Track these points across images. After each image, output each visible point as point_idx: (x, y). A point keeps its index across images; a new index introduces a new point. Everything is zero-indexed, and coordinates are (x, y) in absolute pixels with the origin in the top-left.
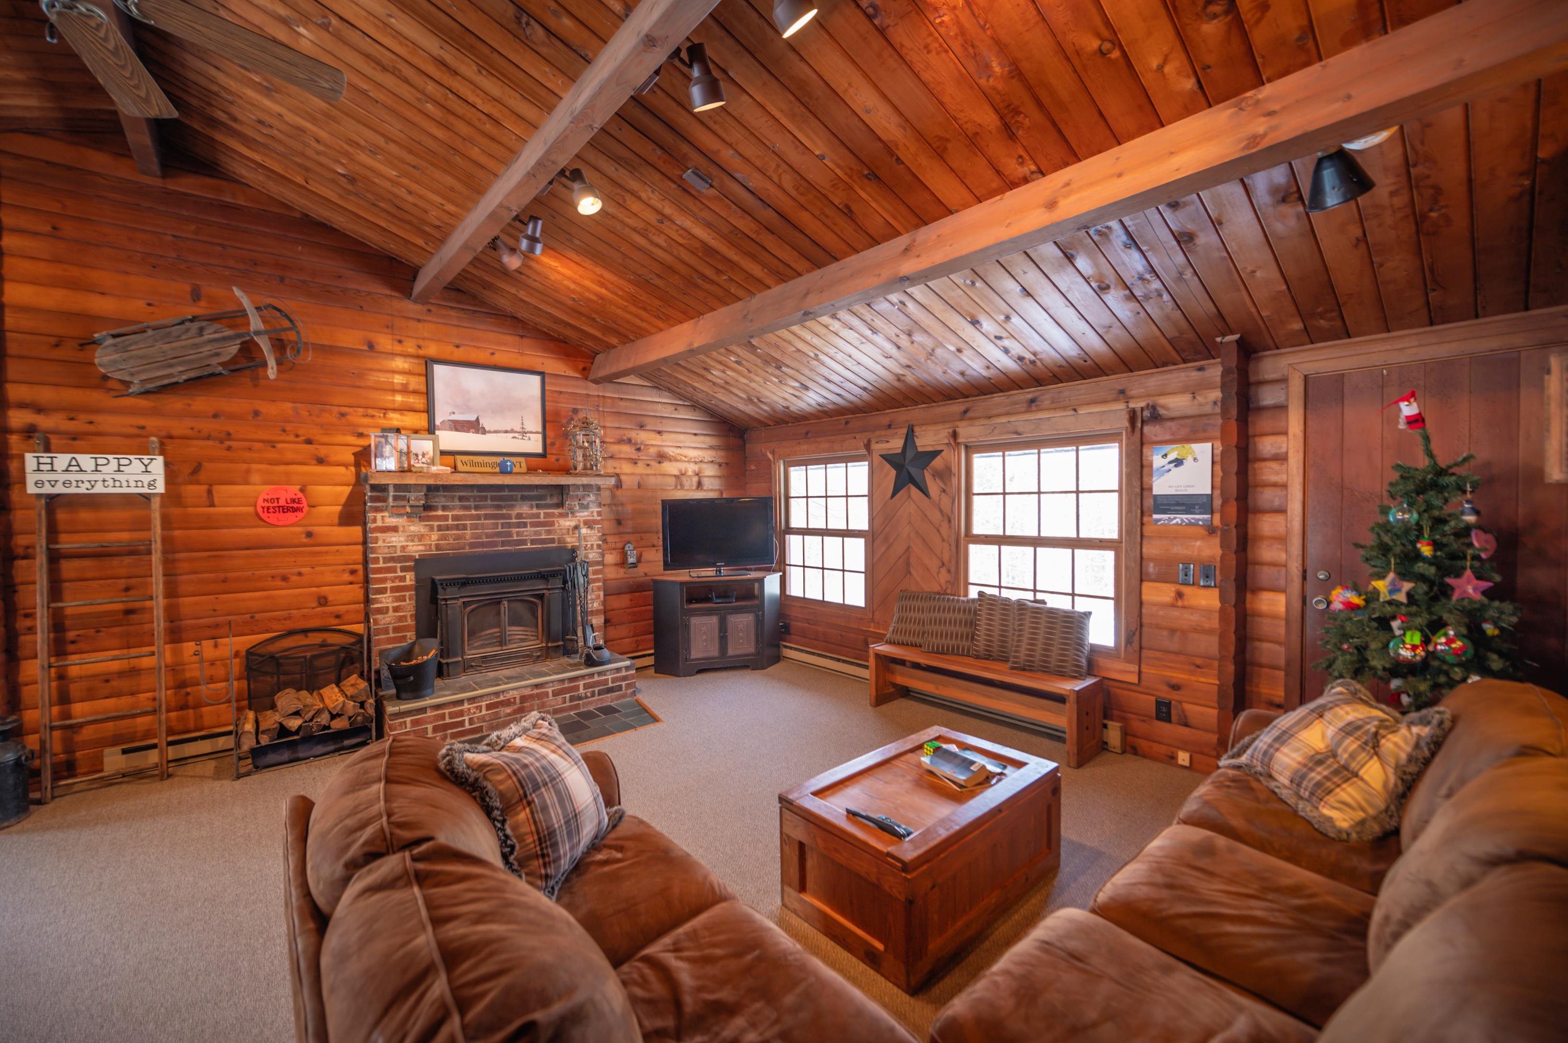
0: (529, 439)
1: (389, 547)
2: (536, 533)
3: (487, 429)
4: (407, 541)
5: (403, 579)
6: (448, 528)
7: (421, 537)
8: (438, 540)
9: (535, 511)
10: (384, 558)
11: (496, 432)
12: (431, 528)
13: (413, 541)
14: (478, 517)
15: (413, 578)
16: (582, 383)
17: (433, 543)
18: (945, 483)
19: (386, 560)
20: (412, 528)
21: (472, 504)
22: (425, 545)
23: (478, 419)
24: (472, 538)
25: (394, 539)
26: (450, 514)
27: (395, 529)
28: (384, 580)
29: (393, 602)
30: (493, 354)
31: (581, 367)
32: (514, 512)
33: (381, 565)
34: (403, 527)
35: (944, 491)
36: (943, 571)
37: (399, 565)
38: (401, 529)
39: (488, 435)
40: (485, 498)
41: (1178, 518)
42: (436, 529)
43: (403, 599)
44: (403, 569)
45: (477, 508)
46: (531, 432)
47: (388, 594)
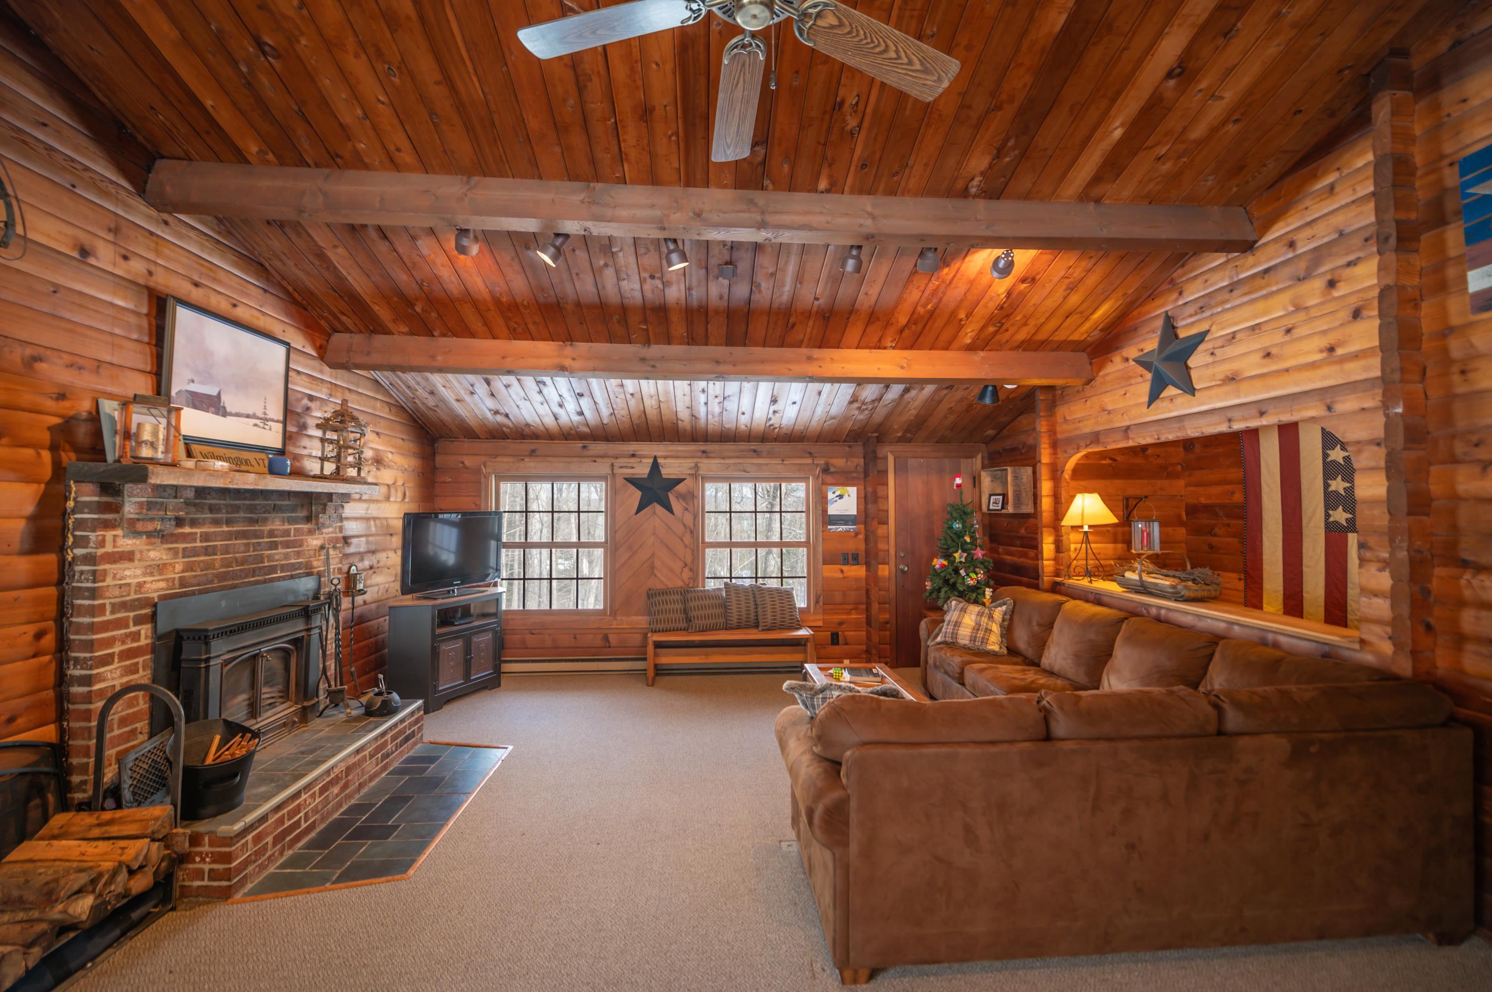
0: (270, 429)
1: (120, 586)
2: (287, 556)
3: (228, 410)
4: (144, 575)
5: (136, 636)
6: (195, 552)
7: (161, 568)
8: (183, 571)
9: (286, 527)
10: (113, 605)
11: (238, 415)
12: (175, 552)
13: (152, 574)
14: (229, 536)
15: (149, 634)
16: (317, 363)
17: (177, 576)
18: (687, 504)
19: (115, 608)
20: (152, 554)
21: (222, 516)
22: (167, 580)
23: (219, 394)
24: (222, 566)
25: (127, 573)
26: (198, 530)
27: (128, 557)
28: (110, 642)
29: (122, 676)
30: (235, 306)
31: (318, 344)
32: (267, 528)
33: (108, 617)
34: (141, 552)
35: (687, 509)
36: (686, 570)
37: (132, 614)
38: (137, 556)
39: (229, 418)
40: (237, 509)
41: (841, 528)
42: (180, 555)
43: (133, 669)
44: (138, 621)
45: (229, 522)
46: (272, 420)
47: (116, 665)
